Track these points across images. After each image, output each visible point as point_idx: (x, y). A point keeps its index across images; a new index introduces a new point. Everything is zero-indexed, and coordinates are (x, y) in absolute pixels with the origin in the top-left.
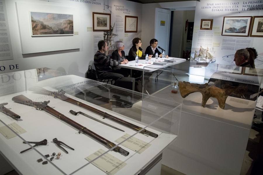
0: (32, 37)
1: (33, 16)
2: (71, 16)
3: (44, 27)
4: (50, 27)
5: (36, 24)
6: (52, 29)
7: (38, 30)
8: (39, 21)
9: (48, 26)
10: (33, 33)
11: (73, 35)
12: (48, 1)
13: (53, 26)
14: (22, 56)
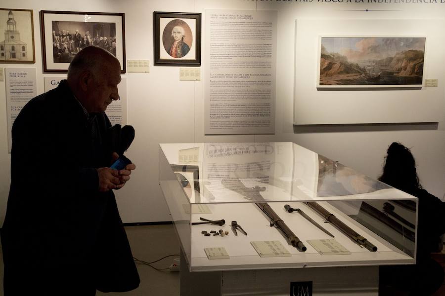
0: (319, 89)
1: (325, 47)
2: (421, 41)
3: (348, 69)
4: (362, 67)
5: (330, 63)
6: (366, 74)
7: (332, 75)
8: (336, 56)
9: (357, 66)
10: (322, 82)
11: (420, 88)
12: (367, 10)
13: (369, 66)
14: (292, 129)
